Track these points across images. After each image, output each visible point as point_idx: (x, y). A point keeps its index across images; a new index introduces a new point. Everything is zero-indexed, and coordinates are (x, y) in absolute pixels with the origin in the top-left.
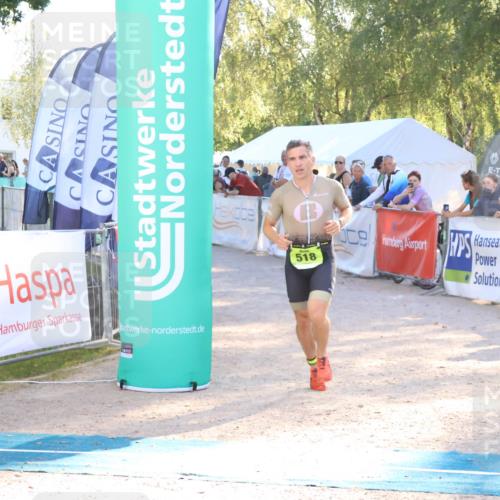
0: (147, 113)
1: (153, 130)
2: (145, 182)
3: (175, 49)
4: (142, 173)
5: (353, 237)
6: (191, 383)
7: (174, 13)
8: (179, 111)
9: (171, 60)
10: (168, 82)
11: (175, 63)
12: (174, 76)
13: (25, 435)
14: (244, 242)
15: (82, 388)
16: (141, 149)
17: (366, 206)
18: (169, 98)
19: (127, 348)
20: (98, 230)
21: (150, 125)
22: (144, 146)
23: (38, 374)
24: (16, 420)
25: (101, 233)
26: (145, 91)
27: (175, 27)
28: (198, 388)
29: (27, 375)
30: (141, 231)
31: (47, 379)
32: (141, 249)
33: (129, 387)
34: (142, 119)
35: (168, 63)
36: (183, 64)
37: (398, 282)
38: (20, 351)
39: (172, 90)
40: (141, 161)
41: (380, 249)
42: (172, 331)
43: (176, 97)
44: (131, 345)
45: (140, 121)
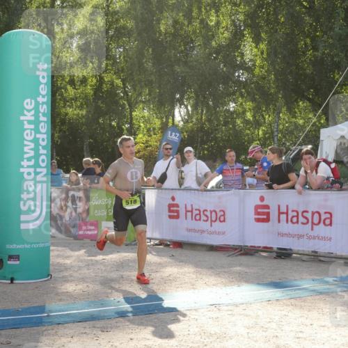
4: (26, 156)
6: (49, 275)
10: (41, 106)
11: (43, 96)
12: (43, 103)
16: (26, 142)
19: (14, 257)
26: (29, 111)
30: (25, 189)
32: (25, 199)
33: (17, 281)
35: (41, 96)
39: (42, 111)
40: (26, 149)
44: (19, 256)
45: (25, 127)
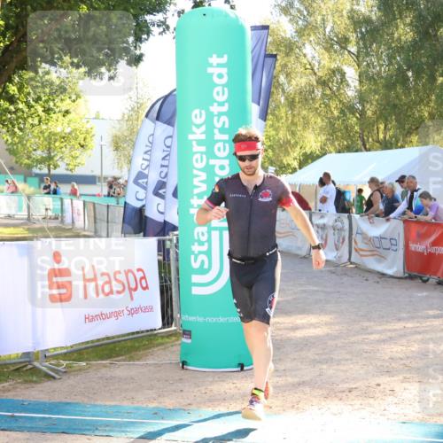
0: (199, 143)
1: (204, 156)
2: (198, 198)
3: (221, 93)
4: (196, 191)
5: (386, 244)
6: (240, 364)
7: (219, 65)
8: (224, 141)
9: (218, 102)
10: (216, 119)
11: (221, 104)
12: (220, 114)
13: (100, 406)
14: (299, 248)
15: (151, 368)
16: (195, 172)
17: (395, 218)
18: (216, 131)
19: (187, 333)
20: (168, 237)
21: (202, 153)
22: (197, 169)
23: (118, 356)
24: (95, 394)
25: (170, 240)
26: (198, 126)
27: (220, 76)
28: (245, 368)
29: (109, 357)
30: (196, 238)
31: (124, 360)
32: (196, 252)
33: (189, 368)
34: (196, 148)
35: (215, 104)
36: (227, 105)
37: (425, 282)
38: (104, 336)
39: (219, 125)
40: (196, 181)
41: (408, 254)
42: (222, 320)
43: (222, 131)
44: (190, 331)
45: (195, 150)
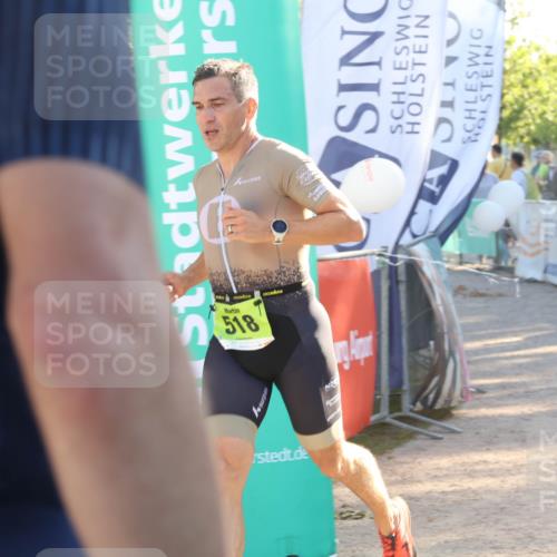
1: (184, 94)
21: (180, 86)
22: (173, 124)
32: (181, 311)
34: (167, 77)
43: (221, 33)
